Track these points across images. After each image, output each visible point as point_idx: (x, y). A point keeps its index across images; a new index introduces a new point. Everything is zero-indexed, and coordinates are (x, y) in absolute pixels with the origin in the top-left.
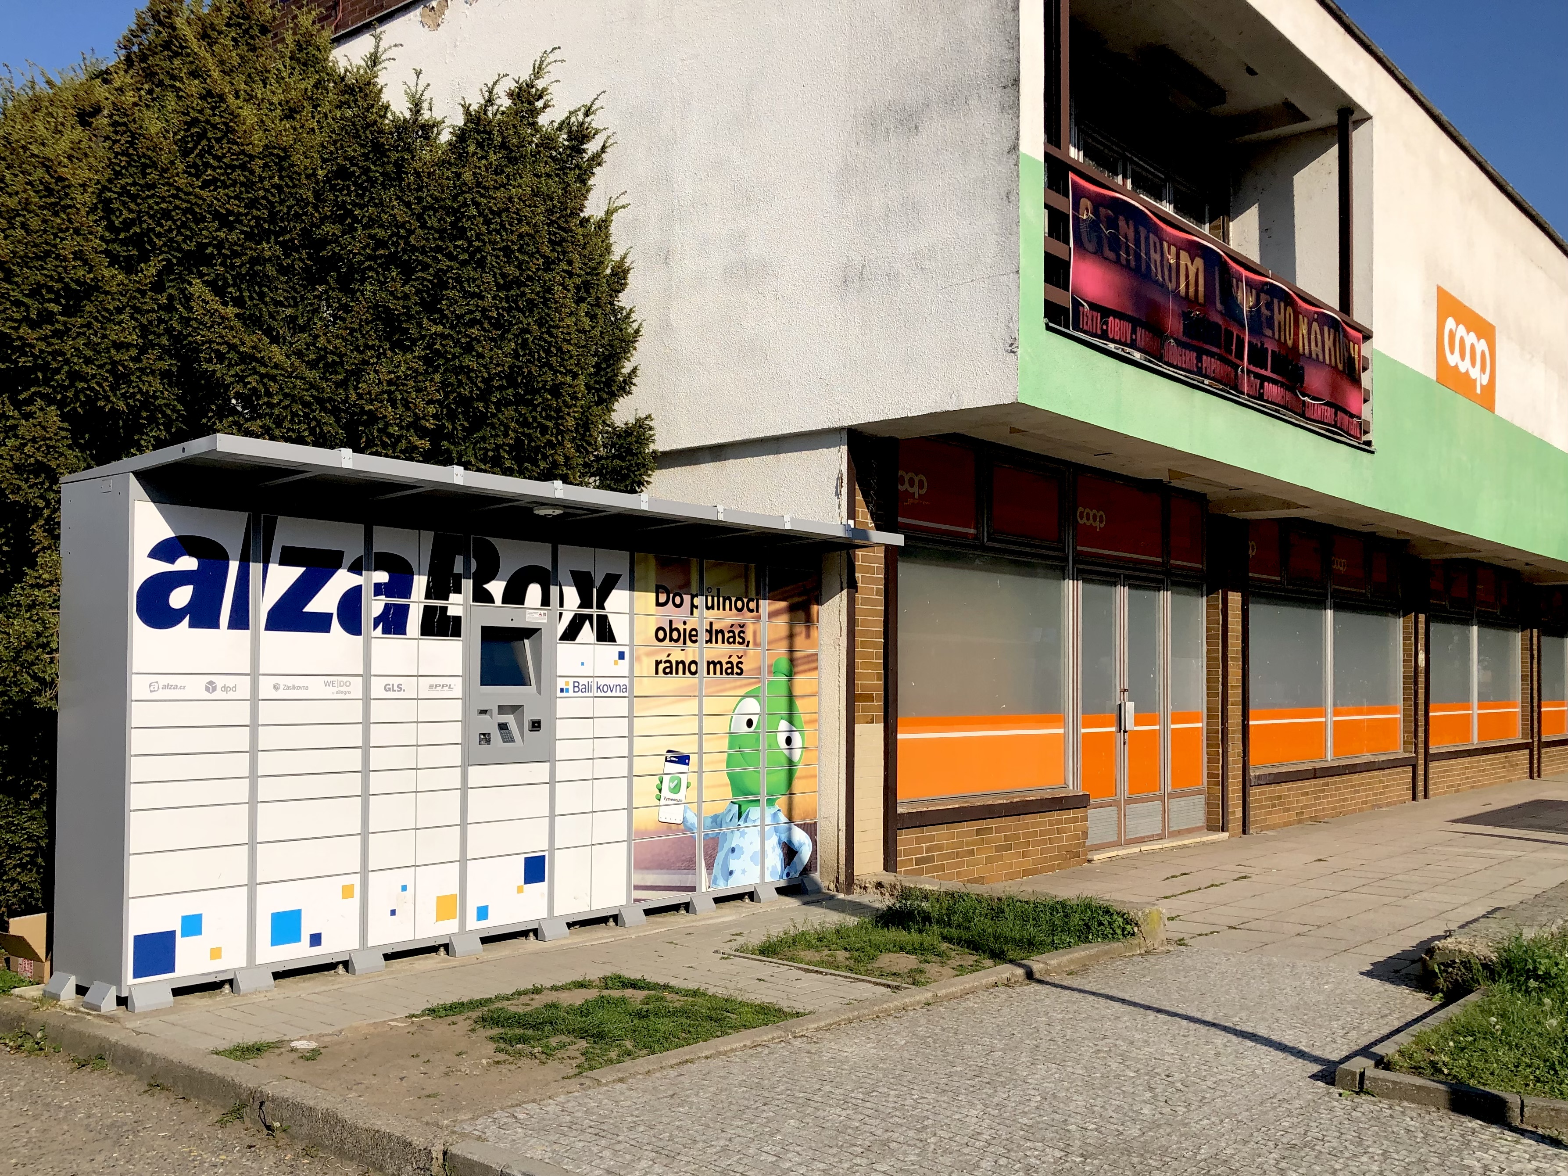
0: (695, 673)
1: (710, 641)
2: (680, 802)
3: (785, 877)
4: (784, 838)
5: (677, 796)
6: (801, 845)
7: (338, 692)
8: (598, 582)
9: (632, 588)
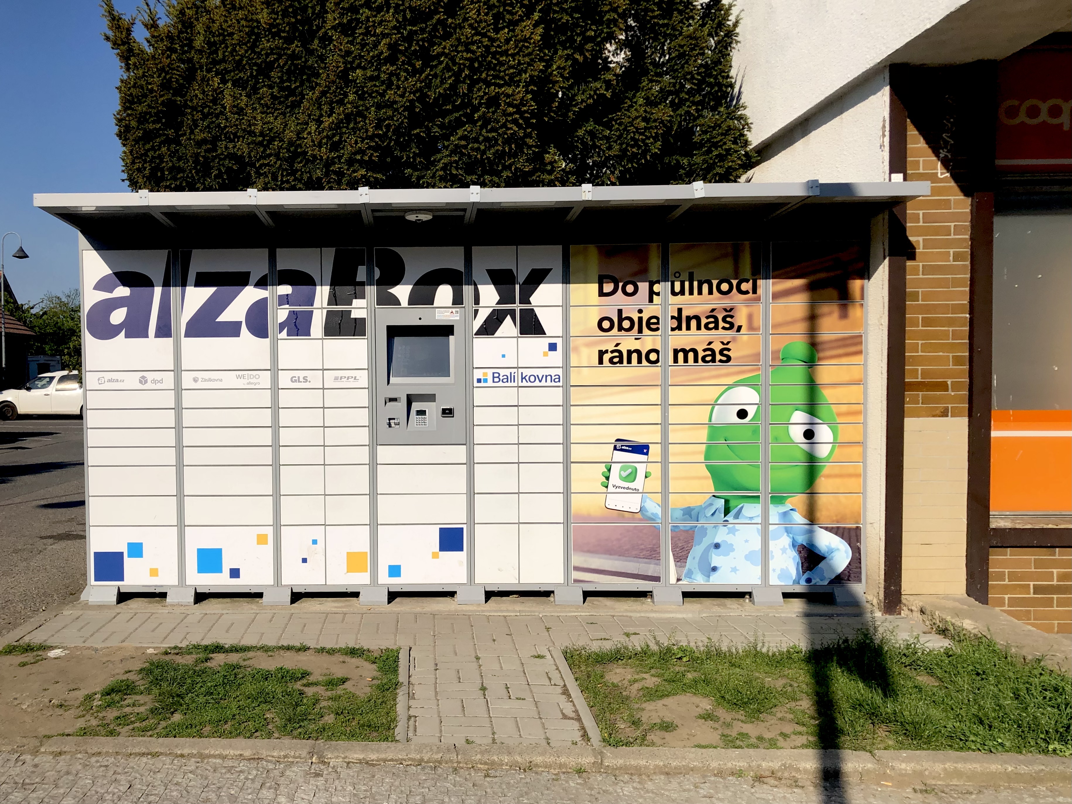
0: (657, 361)
1: (679, 328)
2: (636, 491)
3: (803, 582)
4: (801, 540)
5: (632, 485)
6: (831, 551)
7: (248, 384)
8: (521, 278)
9: (566, 280)
